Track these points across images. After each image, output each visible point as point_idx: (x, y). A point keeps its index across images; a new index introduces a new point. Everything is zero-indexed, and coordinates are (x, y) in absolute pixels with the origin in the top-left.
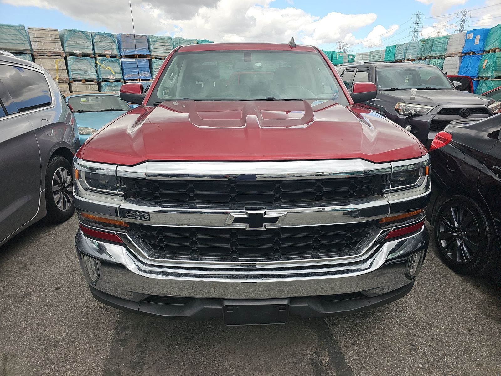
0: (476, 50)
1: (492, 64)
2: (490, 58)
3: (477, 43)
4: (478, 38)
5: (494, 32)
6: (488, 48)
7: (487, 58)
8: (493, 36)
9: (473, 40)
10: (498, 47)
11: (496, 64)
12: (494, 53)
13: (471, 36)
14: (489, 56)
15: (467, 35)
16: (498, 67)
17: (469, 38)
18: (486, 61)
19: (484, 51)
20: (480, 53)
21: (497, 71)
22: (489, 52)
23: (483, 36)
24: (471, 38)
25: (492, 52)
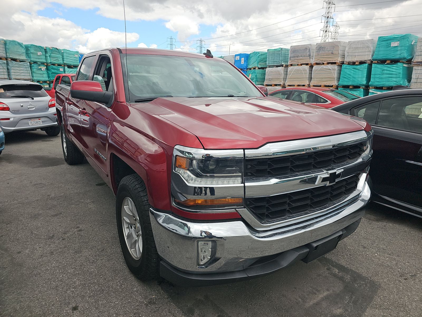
0: (242, 68)
1: (254, 77)
2: (253, 73)
3: (242, 63)
4: (243, 59)
5: (252, 56)
6: (250, 67)
7: (251, 73)
8: (252, 59)
9: (240, 60)
10: (257, 66)
11: (257, 77)
12: (255, 70)
13: (238, 58)
14: (252, 72)
15: (235, 57)
16: (259, 79)
17: (237, 59)
18: (251, 75)
19: (248, 68)
20: (245, 70)
21: (258, 82)
22: (251, 69)
23: (246, 58)
24: (239, 59)
25: (253, 69)
